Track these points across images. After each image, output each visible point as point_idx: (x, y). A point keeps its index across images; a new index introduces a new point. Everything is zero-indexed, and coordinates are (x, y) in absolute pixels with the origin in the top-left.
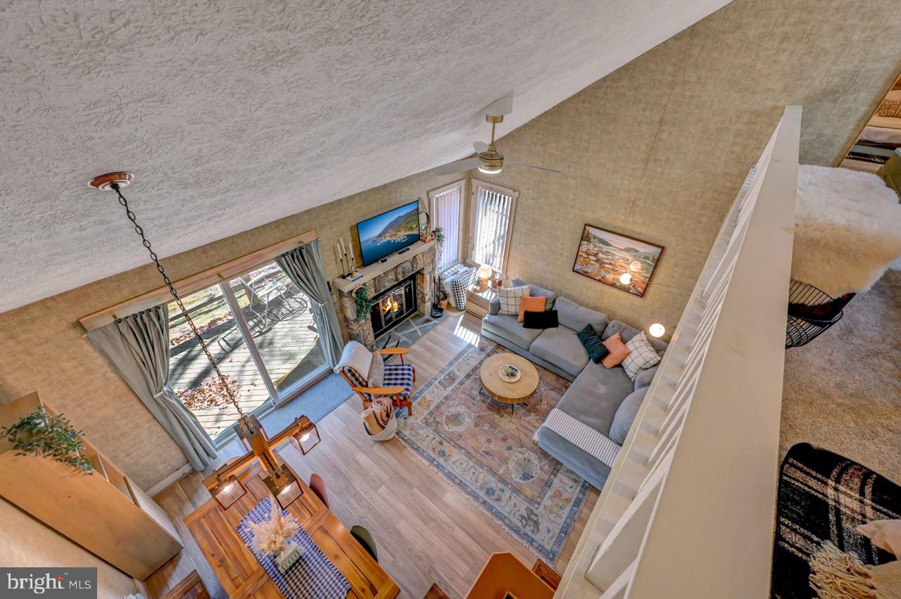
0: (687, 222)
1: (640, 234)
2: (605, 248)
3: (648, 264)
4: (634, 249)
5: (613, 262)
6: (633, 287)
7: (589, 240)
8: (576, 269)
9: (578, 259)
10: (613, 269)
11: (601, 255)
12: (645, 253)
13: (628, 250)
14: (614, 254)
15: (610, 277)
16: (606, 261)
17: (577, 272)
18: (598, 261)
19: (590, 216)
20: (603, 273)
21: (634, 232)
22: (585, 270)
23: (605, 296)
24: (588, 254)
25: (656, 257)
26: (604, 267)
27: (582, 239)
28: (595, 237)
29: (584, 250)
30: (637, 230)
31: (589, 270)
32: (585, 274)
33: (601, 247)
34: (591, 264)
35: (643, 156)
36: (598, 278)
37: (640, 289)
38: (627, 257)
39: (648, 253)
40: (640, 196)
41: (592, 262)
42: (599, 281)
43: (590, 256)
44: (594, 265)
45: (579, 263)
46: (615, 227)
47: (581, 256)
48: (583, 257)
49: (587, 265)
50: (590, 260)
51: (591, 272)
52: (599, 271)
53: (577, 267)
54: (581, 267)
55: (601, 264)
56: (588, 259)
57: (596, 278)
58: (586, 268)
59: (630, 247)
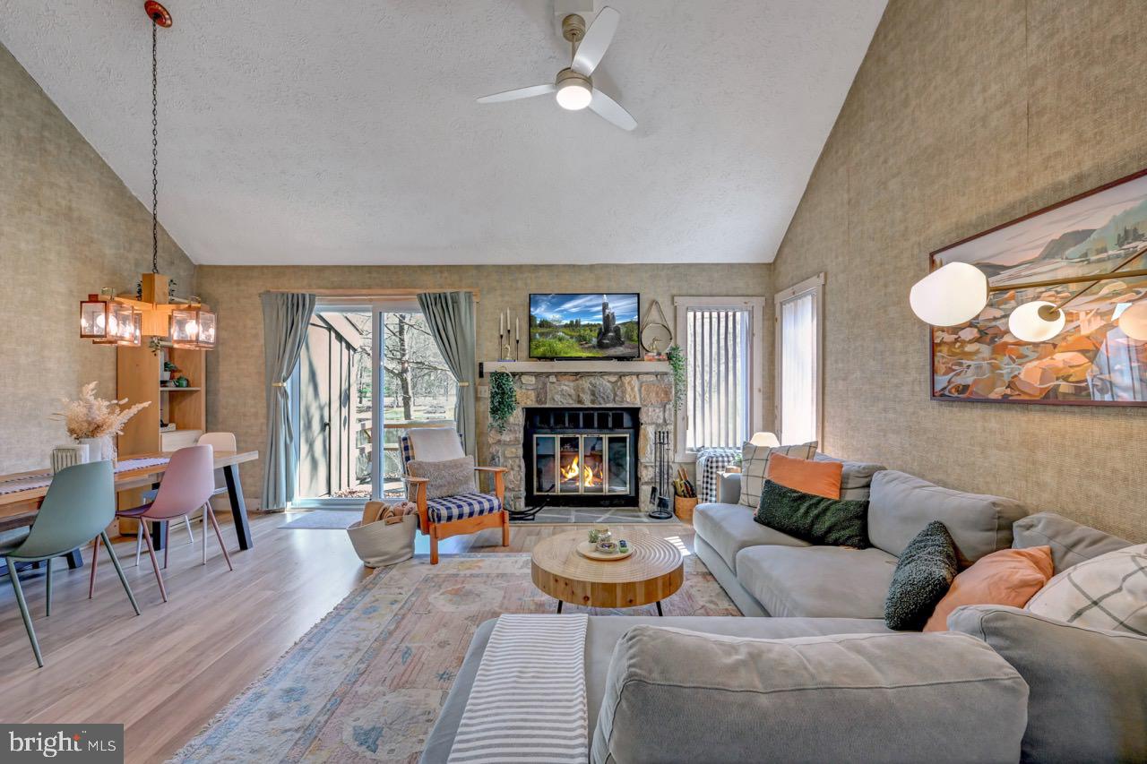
4: (1077, 233)
8: (938, 387)
9: (937, 355)
11: (984, 314)
12: (1117, 219)
13: (1053, 250)
14: (1020, 290)
15: (1034, 374)
17: (943, 398)
18: (983, 335)
20: (1005, 367)
22: (959, 381)
23: (1040, 456)
24: (954, 330)
26: (1005, 346)
31: (968, 378)
32: (965, 397)
34: (971, 355)
36: (1000, 393)
39: (1129, 214)
40: (1040, 82)
41: (969, 348)
42: (1005, 401)
43: (961, 333)
44: (977, 352)
45: (941, 368)
46: (1003, 213)
47: (942, 343)
48: (945, 343)
49: (960, 364)
50: (964, 343)
51: (975, 382)
52: (994, 368)
53: (942, 381)
54: (948, 377)
55: (992, 341)
56: (958, 344)
57: (993, 396)
58: (958, 374)
59: (1056, 236)
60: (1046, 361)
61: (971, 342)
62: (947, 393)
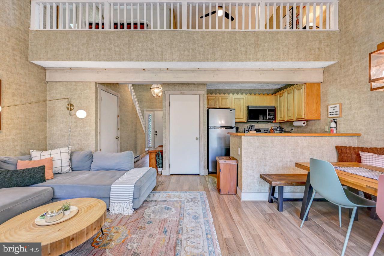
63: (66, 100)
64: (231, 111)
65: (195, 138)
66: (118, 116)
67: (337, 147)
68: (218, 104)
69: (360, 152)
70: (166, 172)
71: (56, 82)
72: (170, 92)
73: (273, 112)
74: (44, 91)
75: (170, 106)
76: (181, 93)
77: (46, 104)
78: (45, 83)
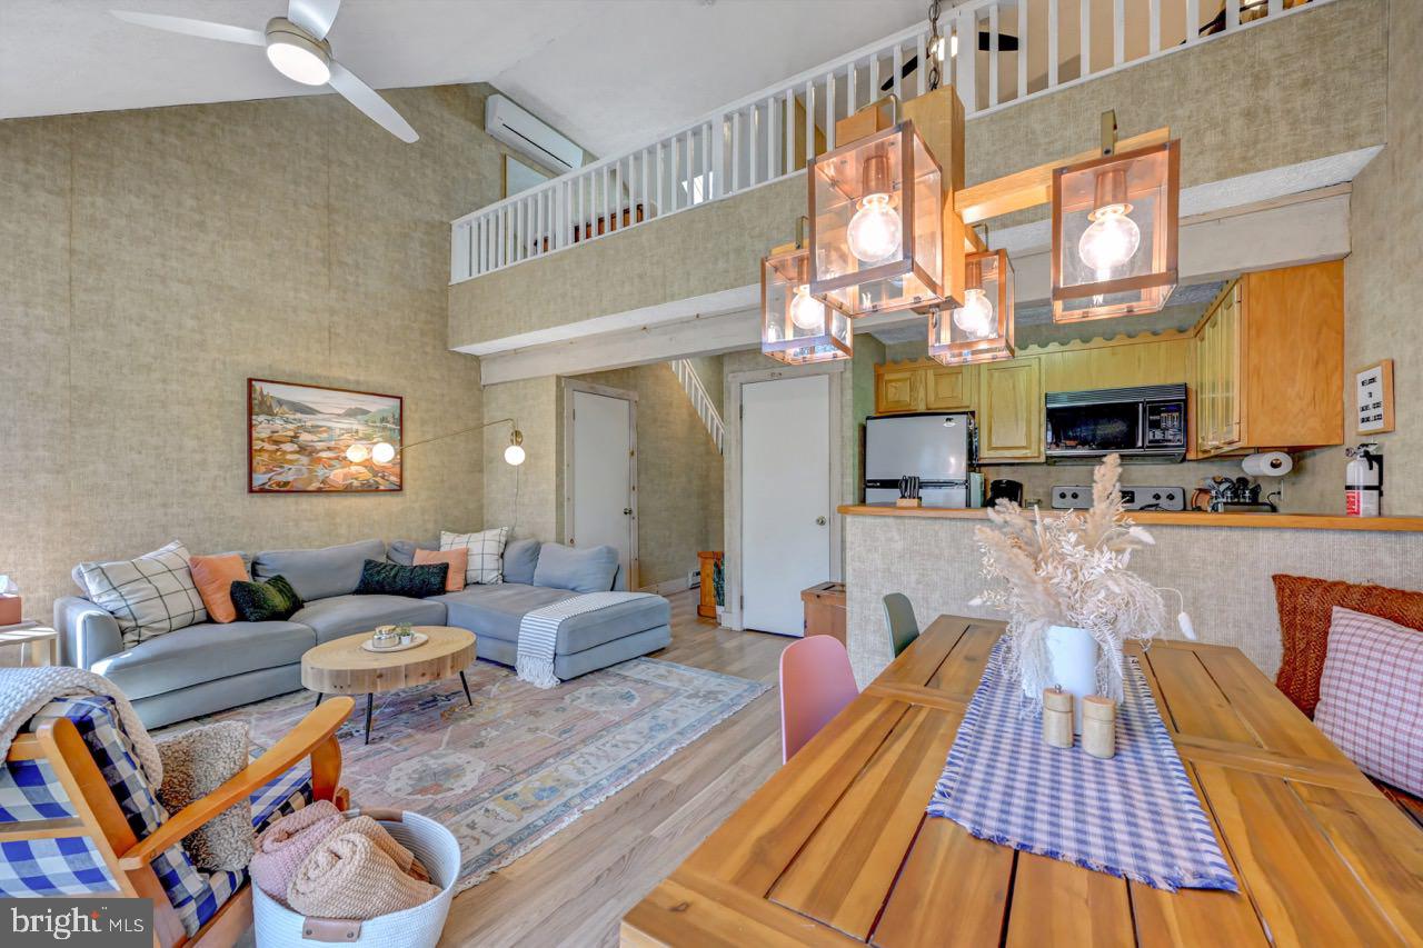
0: (414, 356)
1: (358, 382)
2: (309, 420)
3: (391, 429)
4: (360, 409)
5: (332, 444)
6: (383, 477)
7: (270, 412)
8: (256, 484)
9: (257, 459)
10: (337, 458)
11: (305, 437)
12: (380, 411)
13: (352, 413)
14: (329, 428)
15: (337, 476)
16: (319, 445)
17: (262, 491)
18: (302, 450)
19: (251, 363)
20: (321, 472)
21: (348, 381)
22: (281, 478)
23: (338, 520)
24: (276, 442)
25: (397, 416)
26: (320, 459)
27: (250, 413)
28: (280, 403)
29: (263, 435)
30: (352, 378)
31: (289, 477)
32: (284, 489)
33: (300, 421)
34: (291, 462)
35: (321, 254)
36: (315, 485)
37: (393, 479)
38: (355, 427)
39: (384, 410)
40: (335, 318)
41: (289, 457)
42: (319, 491)
43: (282, 446)
44: (297, 460)
45: (259, 468)
46: (312, 378)
47: (261, 450)
48: (267, 451)
49: (281, 467)
50: (285, 453)
51: (295, 480)
52: (310, 471)
53: (259, 479)
54: (270, 475)
55: (310, 454)
56: (279, 453)
57: (310, 488)
58: (280, 474)
59: (353, 407)
60: (346, 470)
61: (292, 453)
62: (267, 487)
63: (511, 423)
64: (947, 420)
65: (816, 518)
66: (632, 454)
67: (1280, 581)
68: (922, 394)
69: (1335, 608)
70: (729, 617)
71: (497, 384)
72: (742, 377)
73: (1176, 414)
74: (478, 407)
75: (741, 417)
76: (773, 374)
77: (481, 433)
78: (479, 390)
